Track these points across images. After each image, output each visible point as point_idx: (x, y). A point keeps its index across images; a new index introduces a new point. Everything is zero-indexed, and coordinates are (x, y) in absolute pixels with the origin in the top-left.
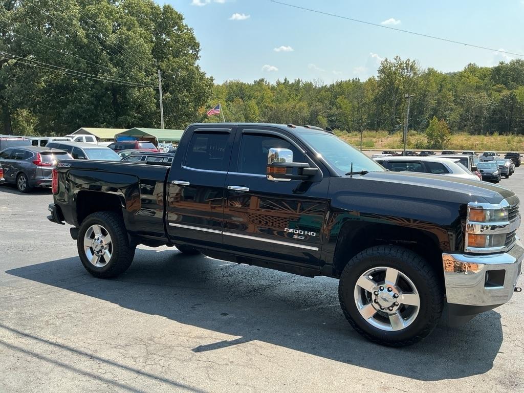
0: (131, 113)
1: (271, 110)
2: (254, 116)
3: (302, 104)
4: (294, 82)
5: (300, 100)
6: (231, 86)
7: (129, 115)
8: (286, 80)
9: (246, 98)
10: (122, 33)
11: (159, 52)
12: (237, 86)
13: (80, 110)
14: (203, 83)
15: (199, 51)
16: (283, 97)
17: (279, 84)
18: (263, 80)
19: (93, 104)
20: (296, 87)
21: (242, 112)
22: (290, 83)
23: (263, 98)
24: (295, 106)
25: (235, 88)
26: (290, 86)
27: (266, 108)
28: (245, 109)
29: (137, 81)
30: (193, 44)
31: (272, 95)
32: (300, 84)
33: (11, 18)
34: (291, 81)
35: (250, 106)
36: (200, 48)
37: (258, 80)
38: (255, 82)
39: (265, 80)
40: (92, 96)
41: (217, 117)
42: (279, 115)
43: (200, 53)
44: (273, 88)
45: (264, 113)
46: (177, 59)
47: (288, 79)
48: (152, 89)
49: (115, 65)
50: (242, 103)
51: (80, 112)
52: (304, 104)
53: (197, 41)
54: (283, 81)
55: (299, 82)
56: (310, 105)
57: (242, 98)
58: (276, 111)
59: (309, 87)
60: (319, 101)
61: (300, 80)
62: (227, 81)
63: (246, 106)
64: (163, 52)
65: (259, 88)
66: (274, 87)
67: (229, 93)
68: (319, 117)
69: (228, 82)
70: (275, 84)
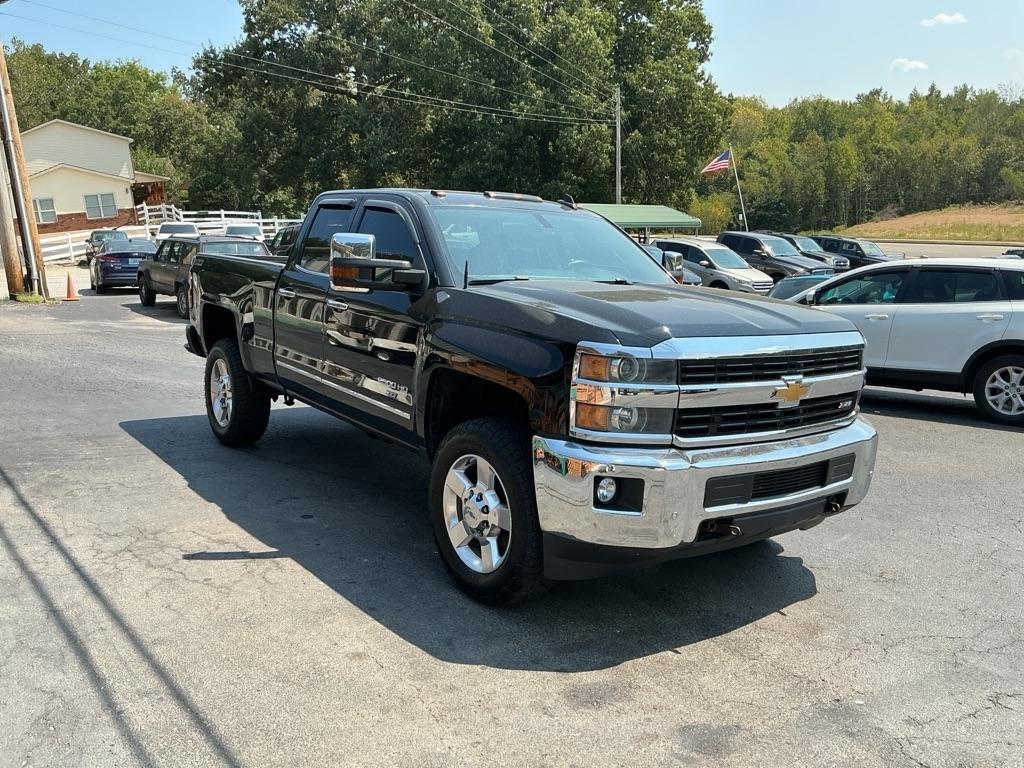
0: (566, 174)
1: (888, 157)
2: (847, 171)
3: (965, 141)
4: (952, 93)
5: (962, 133)
6: (801, 110)
7: (562, 180)
8: (932, 88)
9: (835, 133)
10: (557, 22)
11: (628, 50)
12: (815, 108)
13: (480, 174)
14: (711, 106)
15: (710, 42)
16: (923, 127)
17: (914, 98)
18: (877, 92)
19: (502, 160)
20: (957, 104)
21: (819, 164)
22: (943, 95)
23: (872, 131)
24: (947, 147)
25: (810, 113)
26: (942, 101)
27: (877, 152)
28: (828, 158)
29: (579, 112)
30: (698, 28)
31: (896, 123)
32: (968, 97)
33: (374, 12)
34: (947, 91)
35: (839, 149)
36: (712, 36)
37: (867, 93)
38: (859, 97)
39: (884, 91)
40: (502, 146)
41: (765, 175)
42: (908, 166)
43: (711, 48)
44: (900, 109)
45: (872, 164)
46: (660, 63)
47: (938, 88)
48: (604, 127)
49: (541, 84)
50: (822, 144)
51: (480, 176)
52: (970, 141)
53: (706, 23)
54: (926, 93)
55: (964, 92)
56: (985, 143)
57: (825, 134)
58: (899, 159)
59: (988, 101)
60: (1008, 133)
61: (969, 87)
62: (796, 100)
63: (829, 150)
64: (637, 50)
65: (866, 110)
66: (902, 105)
67: (797, 124)
68: (1004, 170)
69: (800, 100)
70: (905, 100)
